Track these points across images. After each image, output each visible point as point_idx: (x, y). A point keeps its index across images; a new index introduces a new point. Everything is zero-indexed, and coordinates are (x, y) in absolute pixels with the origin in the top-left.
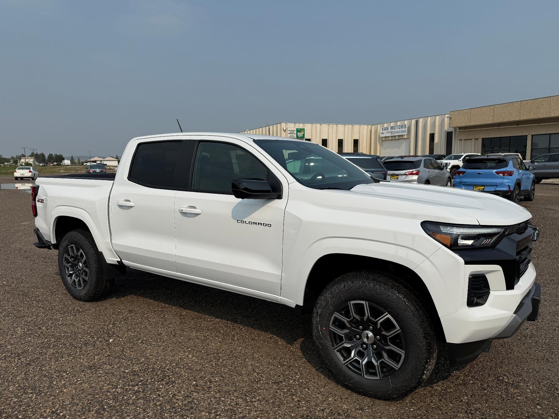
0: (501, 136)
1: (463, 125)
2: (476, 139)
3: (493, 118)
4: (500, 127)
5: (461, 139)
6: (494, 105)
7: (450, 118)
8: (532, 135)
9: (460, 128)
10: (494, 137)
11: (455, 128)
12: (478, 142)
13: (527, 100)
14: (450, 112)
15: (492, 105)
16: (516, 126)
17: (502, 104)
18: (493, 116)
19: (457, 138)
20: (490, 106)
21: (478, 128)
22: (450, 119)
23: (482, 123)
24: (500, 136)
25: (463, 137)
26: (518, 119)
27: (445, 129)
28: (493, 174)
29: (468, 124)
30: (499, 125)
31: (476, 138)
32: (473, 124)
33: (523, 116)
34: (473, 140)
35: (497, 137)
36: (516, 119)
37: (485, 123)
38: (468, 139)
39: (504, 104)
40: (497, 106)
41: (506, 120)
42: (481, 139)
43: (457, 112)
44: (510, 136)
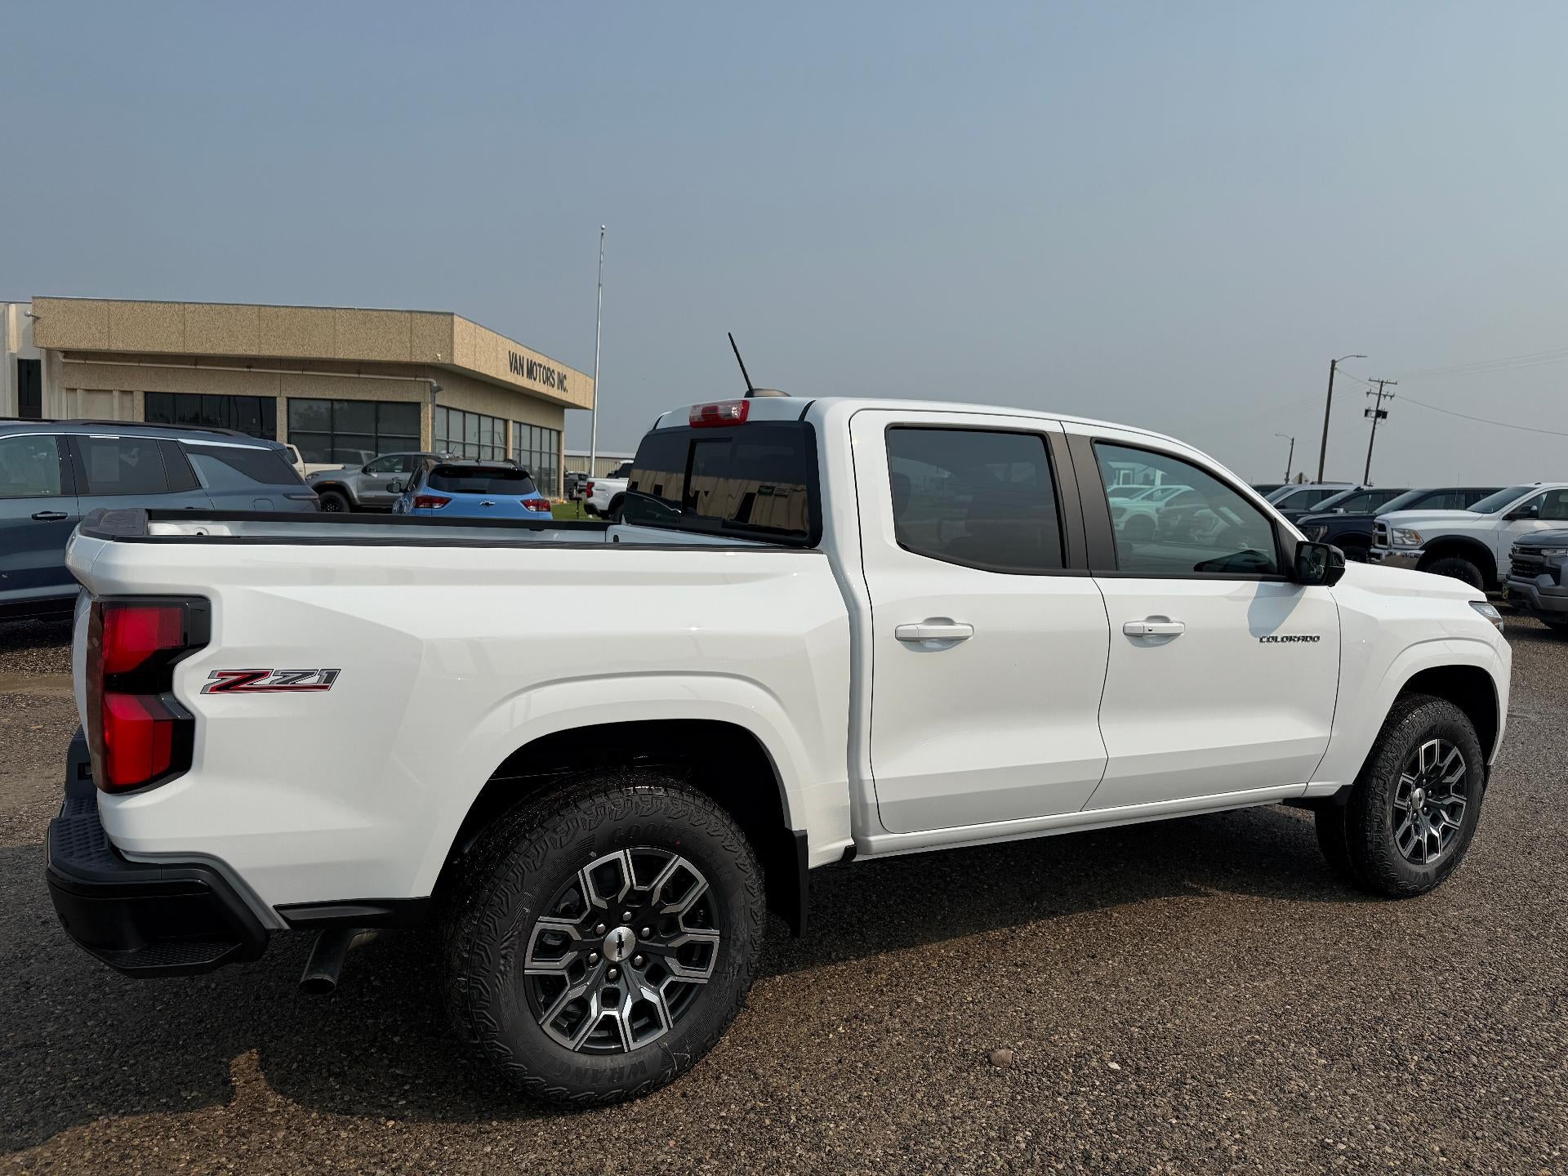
0: (204, 392)
1: (84, 345)
2: (124, 392)
3: (181, 339)
4: (198, 367)
5: (72, 386)
6: (184, 303)
7: (36, 318)
8: (289, 399)
9: (67, 353)
10: (181, 391)
11: (49, 352)
12: (133, 401)
13: (275, 307)
14: (34, 298)
15: (179, 303)
16: (245, 370)
17: (208, 304)
18: (183, 334)
19: (57, 381)
20: (173, 302)
21: (129, 361)
22: (34, 322)
23: (148, 349)
24: (200, 392)
25: (80, 381)
26: (253, 352)
27: (11, 351)
28: (516, 504)
29: (103, 345)
30: (197, 359)
31: (126, 388)
32: (118, 346)
33: (266, 347)
34: (116, 394)
35: (191, 392)
36: (249, 353)
37: (157, 349)
38: (96, 388)
39: (213, 306)
40: (192, 307)
41: (220, 350)
42: (143, 394)
43: (62, 301)
44: (230, 394)
